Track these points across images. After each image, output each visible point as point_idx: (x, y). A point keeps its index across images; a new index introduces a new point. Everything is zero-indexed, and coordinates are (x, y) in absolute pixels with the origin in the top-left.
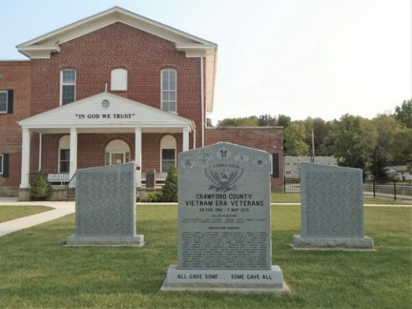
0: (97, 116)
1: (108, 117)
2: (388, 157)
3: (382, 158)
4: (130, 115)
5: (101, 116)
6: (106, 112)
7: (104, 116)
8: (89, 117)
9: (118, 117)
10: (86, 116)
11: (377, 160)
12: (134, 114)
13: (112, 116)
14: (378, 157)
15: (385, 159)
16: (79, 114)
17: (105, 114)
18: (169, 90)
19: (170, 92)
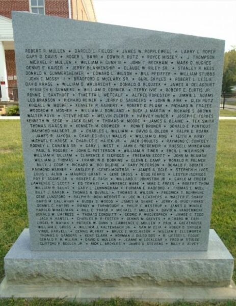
2: (234, 78)
3: (230, 78)
11: (227, 80)
14: (228, 78)
15: (232, 80)
18: (37, 6)
19: (39, 8)
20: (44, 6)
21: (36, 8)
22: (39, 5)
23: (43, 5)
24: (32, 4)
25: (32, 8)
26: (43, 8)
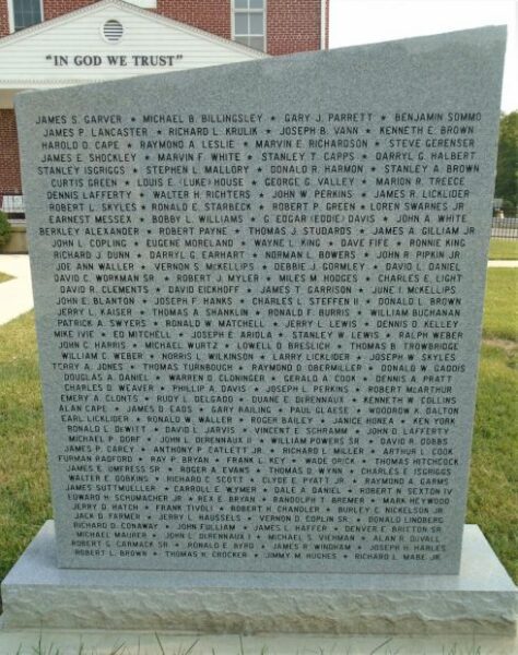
0: (96, 61)
1: (122, 61)
4: (171, 58)
5: (105, 60)
6: (117, 51)
7: (112, 60)
8: (79, 61)
9: (144, 62)
10: (71, 60)
12: (180, 57)
13: (130, 61)
16: (53, 55)
17: (115, 55)
18: (249, 10)
19: (252, 14)
20: (263, 10)
21: (246, 14)
22: (251, 7)
23: (261, 6)
24: (237, 6)
25: (237, 14)
26: (261, 14)
